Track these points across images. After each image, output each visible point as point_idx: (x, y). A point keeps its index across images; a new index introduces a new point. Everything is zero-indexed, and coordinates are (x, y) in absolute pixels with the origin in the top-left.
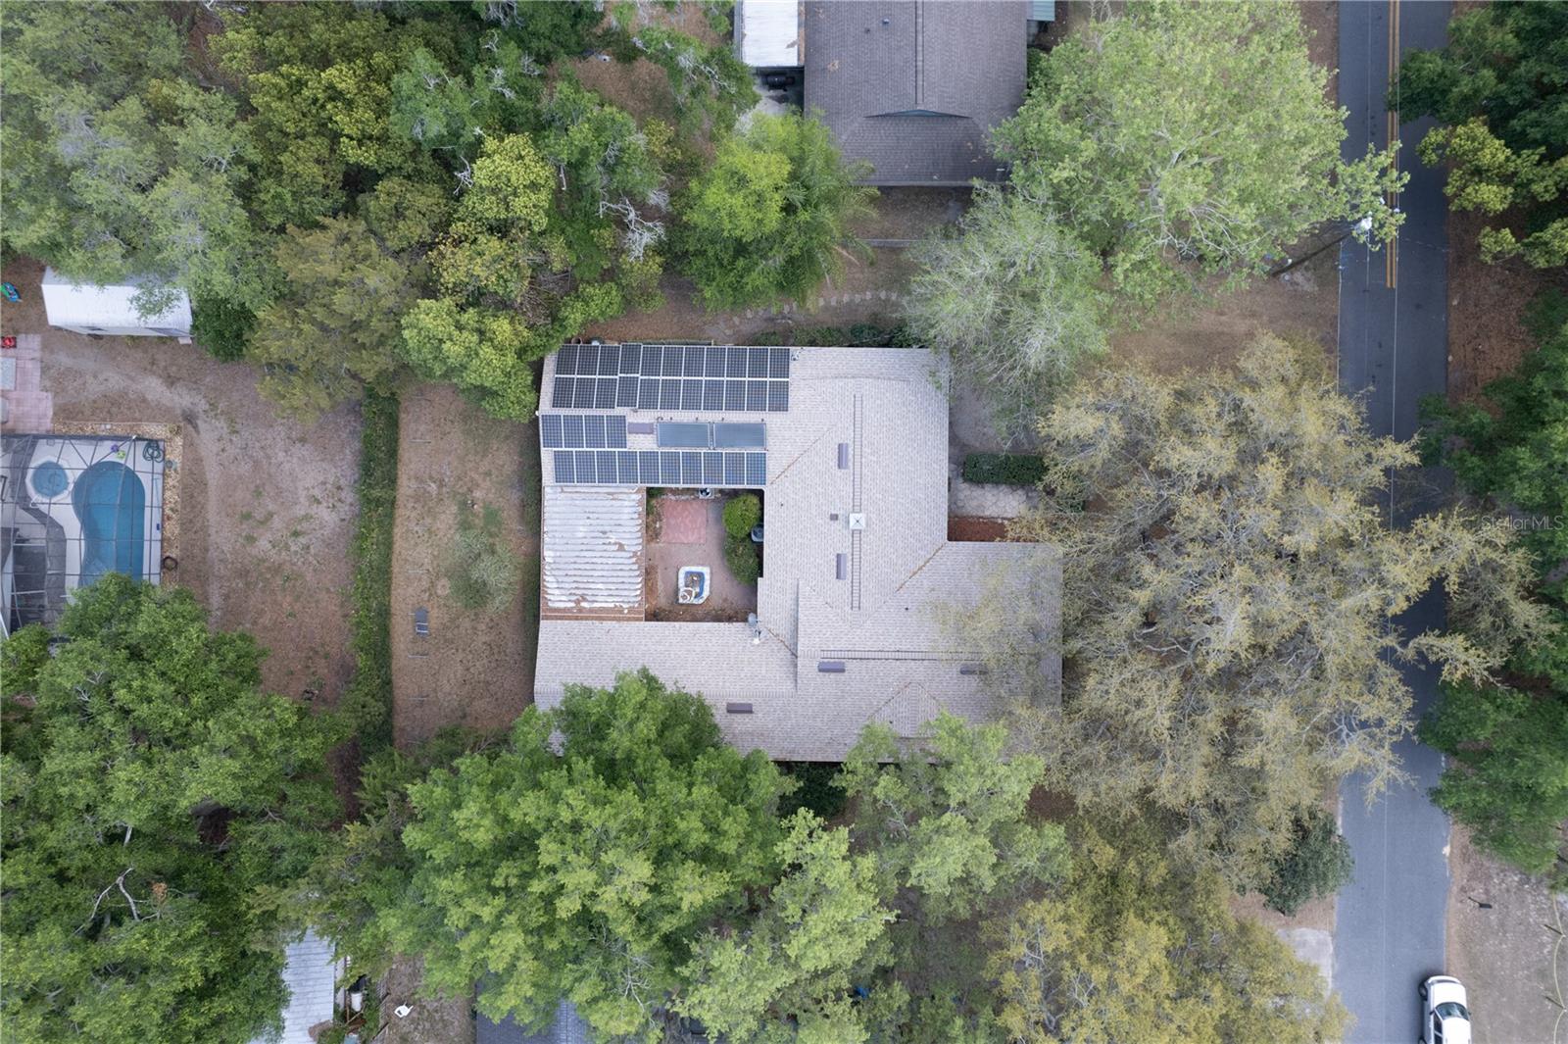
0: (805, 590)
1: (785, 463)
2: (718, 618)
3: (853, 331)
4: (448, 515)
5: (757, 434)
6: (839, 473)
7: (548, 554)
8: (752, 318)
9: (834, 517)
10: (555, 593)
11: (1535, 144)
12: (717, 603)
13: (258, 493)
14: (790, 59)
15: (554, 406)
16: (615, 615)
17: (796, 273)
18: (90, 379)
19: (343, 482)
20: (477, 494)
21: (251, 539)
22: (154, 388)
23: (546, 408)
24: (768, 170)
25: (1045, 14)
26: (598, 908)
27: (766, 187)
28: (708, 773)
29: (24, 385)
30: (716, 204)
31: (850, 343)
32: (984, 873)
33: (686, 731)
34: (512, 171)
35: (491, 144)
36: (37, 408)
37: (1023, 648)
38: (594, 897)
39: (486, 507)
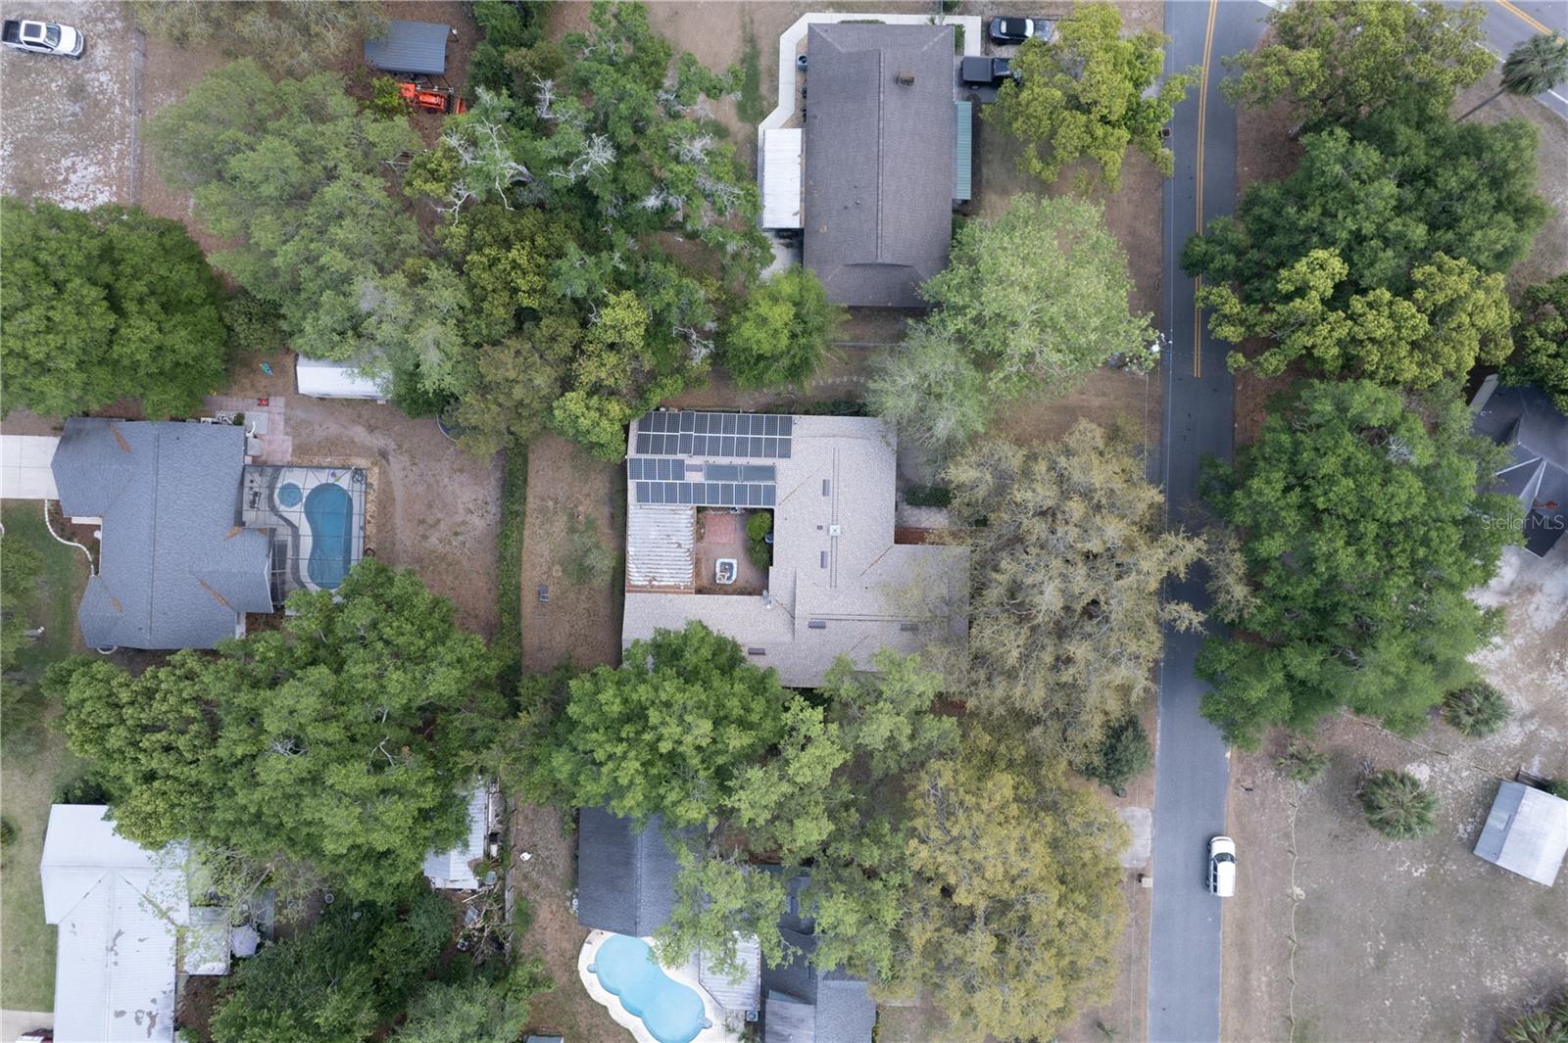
0: (801, 575)
1: (788, 491)
2: (741, 592)
3: (834, 404)
4: (560, 523)
5: (769, 472)
6: (823, 498)
7: (631, 550)
8: (766, 395)
9: (820, 528)
10: (635, 575)
11: (1256, 302)
12: (741, 583)
13: (430, 506)
14: (794, 223)
15: (638, 451)
16: (675, 590)
17: (797, 370)
18: (316, 427)
19: (489, 499)
20: (581, 508)
21: (425, 537)
22: (359, 433)
23: (632, 454)
24: (780, 314)
25: (964, 192)
26: (681, 749)
27: (779, 325)
28: (741, 680)
29: (272, 430)
30: (748, 334)
31: (832, 414)
32: (904, 739)
33: (727, 657)
34: (623, 314)
35: (612, 299)
36: (281, 446)
37: (938, 612)
38: (679, 742)
39: (587, 517)
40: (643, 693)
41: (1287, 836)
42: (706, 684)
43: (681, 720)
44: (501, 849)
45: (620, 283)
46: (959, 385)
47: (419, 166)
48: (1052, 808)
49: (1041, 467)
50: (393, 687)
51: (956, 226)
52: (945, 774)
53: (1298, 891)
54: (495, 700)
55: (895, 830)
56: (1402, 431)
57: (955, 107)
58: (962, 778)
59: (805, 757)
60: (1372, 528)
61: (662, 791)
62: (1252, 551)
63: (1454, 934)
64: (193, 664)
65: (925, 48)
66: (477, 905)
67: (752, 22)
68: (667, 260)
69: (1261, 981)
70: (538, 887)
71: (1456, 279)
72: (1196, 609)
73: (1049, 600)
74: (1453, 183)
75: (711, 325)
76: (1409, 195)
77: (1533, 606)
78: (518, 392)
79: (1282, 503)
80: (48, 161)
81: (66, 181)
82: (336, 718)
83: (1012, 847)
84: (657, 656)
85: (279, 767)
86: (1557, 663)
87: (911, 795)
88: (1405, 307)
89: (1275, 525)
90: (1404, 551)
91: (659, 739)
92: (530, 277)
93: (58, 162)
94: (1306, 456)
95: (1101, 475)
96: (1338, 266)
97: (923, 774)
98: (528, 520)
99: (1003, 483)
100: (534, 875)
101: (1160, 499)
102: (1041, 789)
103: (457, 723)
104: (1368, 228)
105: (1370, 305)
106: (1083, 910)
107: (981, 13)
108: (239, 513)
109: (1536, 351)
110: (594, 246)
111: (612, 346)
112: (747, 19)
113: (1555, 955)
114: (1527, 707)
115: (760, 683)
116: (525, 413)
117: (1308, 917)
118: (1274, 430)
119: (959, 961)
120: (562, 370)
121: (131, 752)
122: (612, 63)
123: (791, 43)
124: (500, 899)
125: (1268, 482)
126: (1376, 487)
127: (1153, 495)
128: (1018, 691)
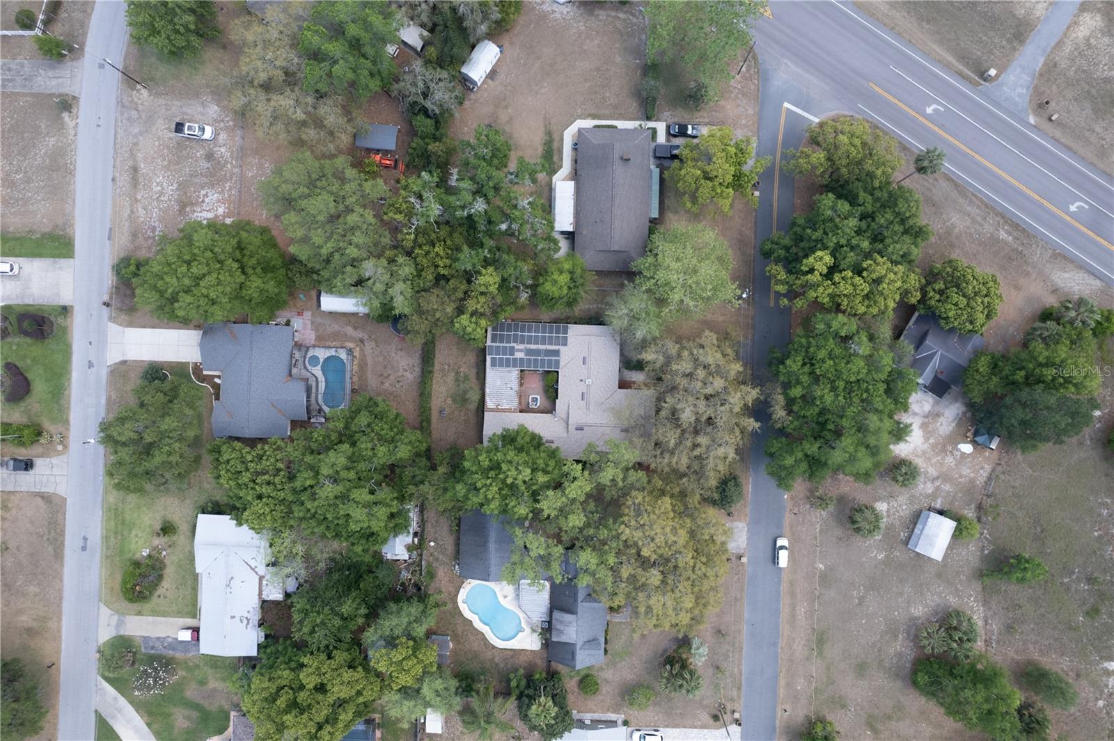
0: (571, 404)
1: (566, 363)
2: (542, 412)
3: (589, 319)
4: (452, 376)
5: (557, 353)
6: (583, 366)
7: (487, 390)
8: (556, 315)
9: (581, 380)
10: (490, 403)
11: (793, 274)
12: (542, 408)
13: (385, 367)
14: (571, 229)
15: (492, 342)
16: (509, 410)
17: (570, 304)
18: (328, 327)
19: (415, 364)
20: (462, 369)
21: (382, 383)
22: (349, 330)
23: (489, 343)
24: (564, 279)
25: (655, 214)
26: (516, 482)
27: (563, 284)
28: (544, 452)
29: (305, 328)
30: (548, 288)
31: (588, 324)
32: (619, 480)
33: (536, 442)
34: (489, 279)
35: (484, 271)
36: (309, 336)
37: (638, 422)
38: (516, 479)
39: (464, 374)
40: (499, 456)
41: (816, 538)
42: (528, 453)
43: (517, 469)
44: (419, 540)
45: (486, 263)
46: (647, 314)
47: (391, 206)
48: (691, 516)
49: (686, 353)
50: (380, 454)
51: (651, 232)
52: (639, 497)
53: (821, 566)
54: (424, 462)
55: (614, 523)
56: (856, 338)
57: (651, 171)
58: (647, 499)
59: (573, 486)
60: (841, 384)
61: (507, 501)
62: (787, 394)
63: (897, 587)
64: (280, 443)
65: (637, 142)
66: (407, 569)
67: (550, 124)
68: (509, 251)
69: (801, 610)
70: (437, 560)
71: (880, 267)
72: (757, 421)
73: (687, 416)
74: (882, 221)
75: (530, 282)
76: (864, 225)
77: (939, 423)
78: (438, 315)
79: (801, 372)
80: (195, 191)
81: (203, 201)
82: (352, 468)
83: (668, 530)
84: (503, 441)
85: (328, 490)
86: (950, 452)
87: (623, 507)
88: (858, 279)
89: (798, 382)
90: (857, 395)
91: (507, 477)
92: (445, 260)
93: (199, 192)
94: (812, 350)
95: (712, 357)
96: (828, 259)
97: (628, 497)
98: (435, 375)
99: (668, 361)
100: (436, 553)
101: (741, 369)
102: (686, 508)
103: (407, 473)
104: (843, 241)
105: (843, 278)
106: (704, 564)
107: (666, 121)
108: (290, 371)
109: (931, 298)
110: (475, 244)
111: (482, 293)
112: (547, 123)
113: (945, 597)
114: (935, 474)
115: (553, 454)
116: (440, 324)
117: (825, 579)
118: (800, 336)
119: (644, 585)
120: (457, 304)
121: (251, 485)
122: (484, 159)
123: (569, 136)
124: (420, 565)
125: (795, 362)
126: (843, 365)
127: (737, 367)
128: (674, 460)
